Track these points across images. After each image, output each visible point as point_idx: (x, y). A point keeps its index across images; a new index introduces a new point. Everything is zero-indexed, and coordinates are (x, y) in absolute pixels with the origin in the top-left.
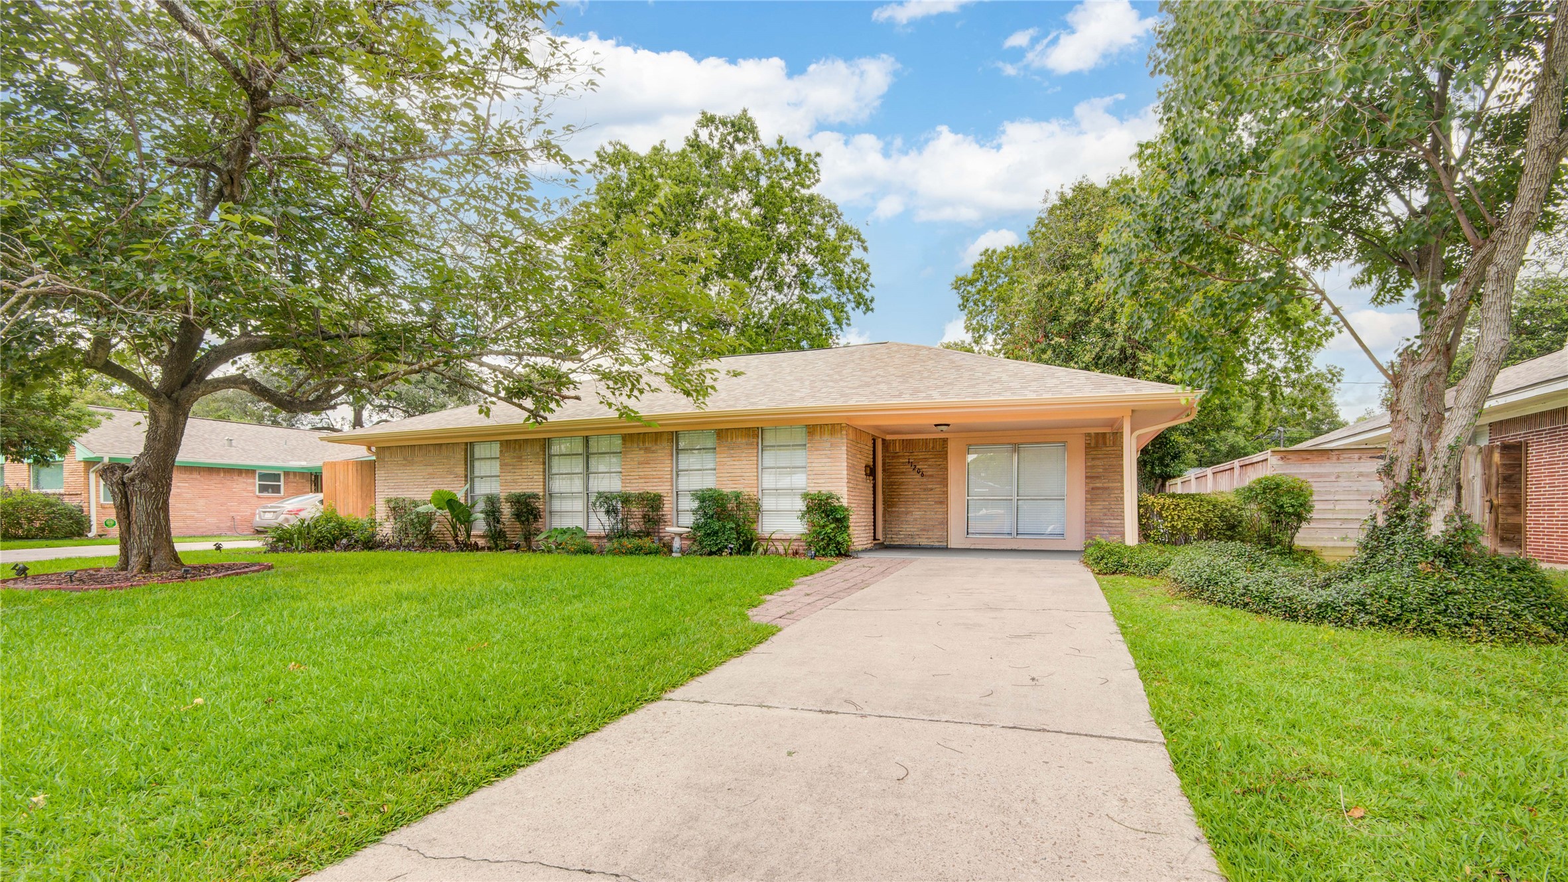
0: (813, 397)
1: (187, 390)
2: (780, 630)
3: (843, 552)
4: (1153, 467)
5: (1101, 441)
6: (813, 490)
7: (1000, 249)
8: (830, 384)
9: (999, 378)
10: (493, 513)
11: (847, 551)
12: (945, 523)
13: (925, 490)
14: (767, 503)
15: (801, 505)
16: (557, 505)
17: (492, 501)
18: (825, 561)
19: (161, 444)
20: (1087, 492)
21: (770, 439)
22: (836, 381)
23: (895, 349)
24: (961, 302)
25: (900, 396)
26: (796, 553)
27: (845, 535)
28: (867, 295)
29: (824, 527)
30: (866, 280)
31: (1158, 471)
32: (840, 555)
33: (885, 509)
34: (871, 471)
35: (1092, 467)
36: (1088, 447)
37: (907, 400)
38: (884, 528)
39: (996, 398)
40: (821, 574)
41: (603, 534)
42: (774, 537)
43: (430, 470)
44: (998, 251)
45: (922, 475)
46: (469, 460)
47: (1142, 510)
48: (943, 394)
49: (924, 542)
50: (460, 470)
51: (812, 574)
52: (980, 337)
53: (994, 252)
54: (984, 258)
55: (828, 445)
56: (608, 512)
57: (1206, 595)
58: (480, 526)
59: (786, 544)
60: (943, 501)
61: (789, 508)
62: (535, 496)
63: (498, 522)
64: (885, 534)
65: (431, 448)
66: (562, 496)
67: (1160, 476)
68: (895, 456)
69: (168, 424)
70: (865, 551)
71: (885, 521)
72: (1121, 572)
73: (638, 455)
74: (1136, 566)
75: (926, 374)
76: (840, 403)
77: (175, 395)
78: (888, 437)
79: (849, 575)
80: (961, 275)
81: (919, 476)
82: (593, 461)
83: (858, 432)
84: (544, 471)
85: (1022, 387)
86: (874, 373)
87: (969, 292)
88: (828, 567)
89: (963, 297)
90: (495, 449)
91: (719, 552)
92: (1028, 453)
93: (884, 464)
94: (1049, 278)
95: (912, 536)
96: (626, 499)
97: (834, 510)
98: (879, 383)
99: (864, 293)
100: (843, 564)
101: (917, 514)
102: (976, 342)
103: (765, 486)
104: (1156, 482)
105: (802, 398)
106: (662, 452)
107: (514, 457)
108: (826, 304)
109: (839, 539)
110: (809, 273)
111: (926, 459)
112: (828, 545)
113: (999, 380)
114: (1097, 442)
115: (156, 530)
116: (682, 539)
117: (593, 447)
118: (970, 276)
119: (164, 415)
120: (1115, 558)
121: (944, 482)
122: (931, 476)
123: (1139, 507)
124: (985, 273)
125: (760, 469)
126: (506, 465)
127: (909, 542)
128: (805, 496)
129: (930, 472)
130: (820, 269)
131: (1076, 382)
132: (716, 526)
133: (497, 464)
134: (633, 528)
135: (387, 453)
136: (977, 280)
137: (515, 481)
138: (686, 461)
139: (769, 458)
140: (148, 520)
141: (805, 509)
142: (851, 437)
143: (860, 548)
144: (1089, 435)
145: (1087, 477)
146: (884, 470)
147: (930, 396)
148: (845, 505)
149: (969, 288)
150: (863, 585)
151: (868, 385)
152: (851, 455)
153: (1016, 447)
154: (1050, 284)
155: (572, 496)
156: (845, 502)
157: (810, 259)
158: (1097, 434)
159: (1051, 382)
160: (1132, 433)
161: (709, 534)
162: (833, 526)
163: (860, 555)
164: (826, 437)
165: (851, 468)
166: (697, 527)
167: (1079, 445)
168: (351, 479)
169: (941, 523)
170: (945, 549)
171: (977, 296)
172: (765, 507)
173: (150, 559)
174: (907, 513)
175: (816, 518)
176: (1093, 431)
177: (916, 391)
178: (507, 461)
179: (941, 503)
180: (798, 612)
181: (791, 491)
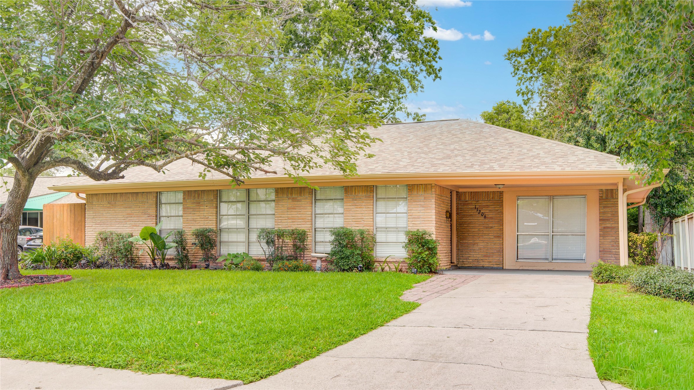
0: (413, 166)
1: (37, 167)
2: (420, 305)
3: (433, 271)
4: (662, 209)
5: (609, 195)
6: (414, 229)
7: (545, 28)
8: (422, 155)
9: (539, 154)
10: (181, 243)
11: (436, 270)
12: (501, 251)
13: (487, 228)
14: (380, 237)
15: (403, 238)
16: (225, 237)
17: (181, 234)
18: (423, 275)
19: (20, 200)
20: (601, 230)
21: (381, 193)
22: (426, 153)
23: (465, 125)
24: (513, 70)
25: (472, 166)
26: (401, 271)
27: (435, 259)
28: (436, 66)
29: (420, 253)
30: (435, 54)
31: (666, 212)
32: (431, 272)
33: (458, 241)
34: (449, 216)
35: (604, 213)
36: (601, 199)
37: (476, 170)
38: (457, 254)
39: (535, 170)
40: (424, 283)
41: (263, 257)
42: (388, 260)
43: (129, 211)
44: (543, 31)
45: (485, 217)
46: (158, 204)
47: (630, 244)
48: (501, 166)
49: (486, 265)
50: (152, 212)
51: (419, 282)
52: (529, 99)
53: (540, 31)
54: (531, 35)
55: (423, 198)
56: (268, 243)
57: (643, 290)
58: (171, 252)
59: (396, 265)
60: (500, 236)
61: (395, 240)
62: (210, 231)
63: (184, 249)
64: (458, 259)
65: (130, 196)
66: (229, 230)
67: (668, 215)
68: (466, 203)
69: (25, 188)
70: (446, 270)
71: (458, 250)
72: (611, 282)
73: (287, 203)
74: (619, 278)
75: (488, 150)
76: (432, 171)
77: (30, 170)
78: (461, 190)
79: (442, 283)
80: (512, 48)
81: (482, 218)
82: (253, 206)
83: (442, 188)
84: (217, 213)
85: (553, 162)
86: (452, 147)
87: (519, 63)
88: (427, 279)
89: (514, 66)
90: (180, 197)
91: (350, 269)
92: (559, 202)
93: (457, 209)
94: (579, 65)
95: (477, 260)
96: (281, 235)
97: (427, 242)
98: (456, 156)
99: (434, 63)
100: (435, 277)
101: (481, 245)
102: (525, 104)
103: (378, 226)
104: (665, 219)
105: (405, 166)
106: (305, 201)
107: (194, 203)
108: (404, 73)
109: (431, 261)
110: (389, 48)
111: (488, 206)
112: (423, 265)
113: (537, 156)
114: (607, 195)
115: (12, 253)
116: (322, 261)
117: (253, 197)
118: (520, 49)
119: (24, 183)
120: (608, 273)
121: (501, 222)
122: (491, 218)
123: (629, 241)
124: (533, 46)
125: (374, 213)
126: (188, 208)
127: (476, 264)
128: (408, 233)
129: (490, 215)
130: (398, 46)
131: (587, 159)
132: (348, 252)
133: (181, 207)
134: (285, 254)
135: (95, 198)
136: (526, 53)
137: (194, 220)
138: (320, 208)
139: (381, 206)
140: (8, 247)
141: (407, 241)
142: (438, 193)
143: (444, 268)
144: (601, 190)
145: (600, 220)
146: (457, 214)
147: (491, 168)
148: (434, 239)
149: (519, 59)
150: (454, 288)
151: (449, 157)
152: (438, 205)
153: (552, 197)
154: (581, 69)
155: (237, 230)
156: (434, 237)
157: (391, 38)
158: (607, 190)
159: (572, 159)
160: (623, 193)
161: (342, 258)
162: (427, 253)
163: (444, 273)
164: (421, 193)
165: (438, 213)
166: (334, 254)
167: (595, 197)
168: (66, 217)
169: (499, 251)
170: (500, 269)
171: (525, 66)
172: (378, 240)
173: (8, 271)
174: (474, 244)
175: (415, 247)
176: (604, 188)
177: (483, 163)
178: (189, 205)
179: (498, 237)
180: (424, 299)
181: (397, 230)
